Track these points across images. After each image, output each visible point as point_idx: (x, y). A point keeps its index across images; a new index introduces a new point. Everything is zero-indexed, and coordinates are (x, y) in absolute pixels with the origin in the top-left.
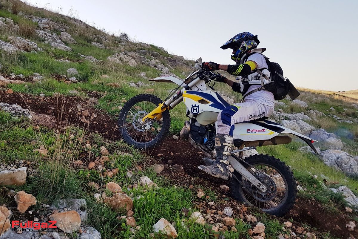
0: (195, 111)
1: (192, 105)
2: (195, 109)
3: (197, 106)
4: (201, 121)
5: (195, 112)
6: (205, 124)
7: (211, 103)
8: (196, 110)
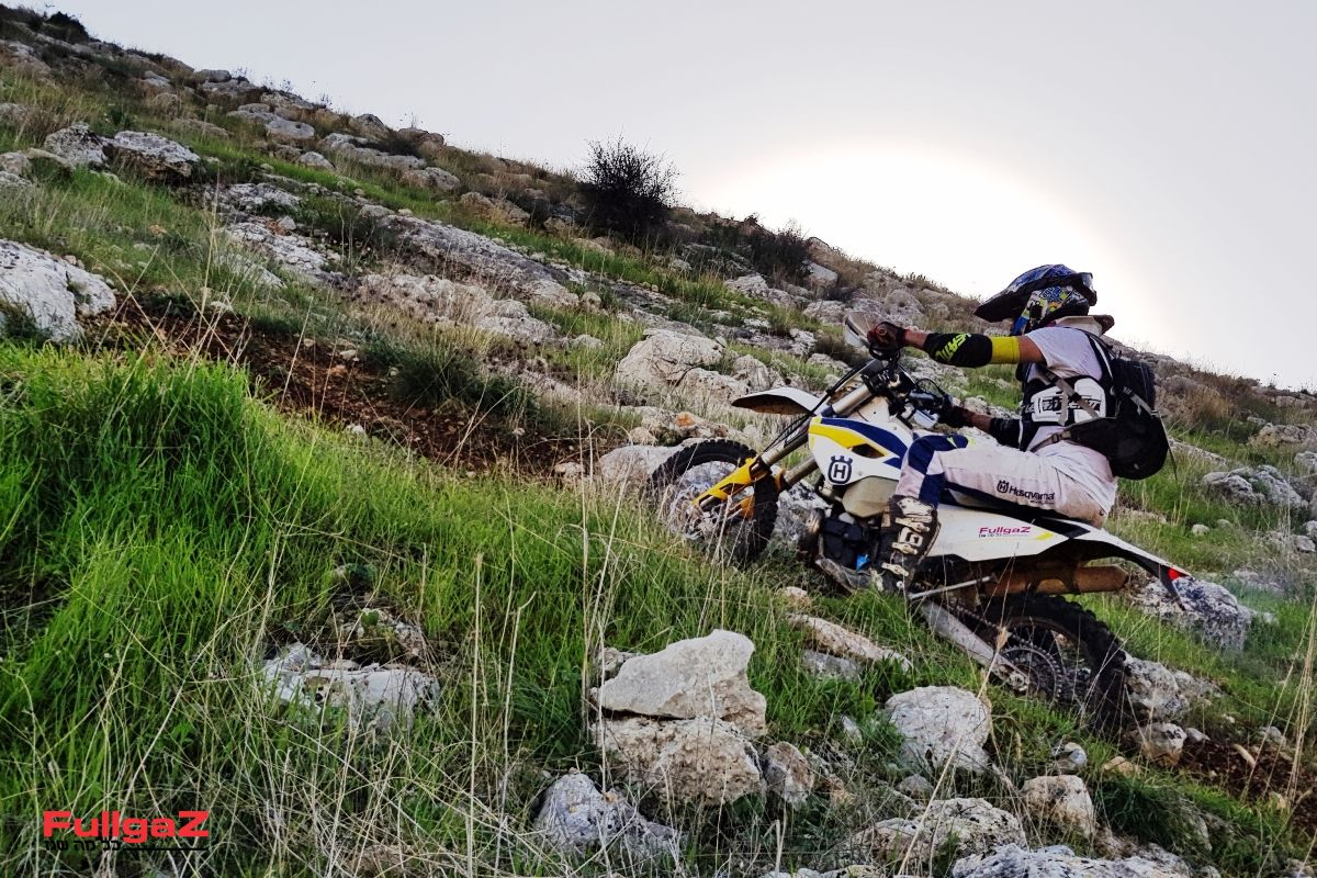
0: (839, 474)
1: (833, 458)
2: (840, 468)
3: (846, 459)
4: (854, 504)
5: (839, 477)
6: (864, 513)
7: (890, 455)
8: (843, 472)
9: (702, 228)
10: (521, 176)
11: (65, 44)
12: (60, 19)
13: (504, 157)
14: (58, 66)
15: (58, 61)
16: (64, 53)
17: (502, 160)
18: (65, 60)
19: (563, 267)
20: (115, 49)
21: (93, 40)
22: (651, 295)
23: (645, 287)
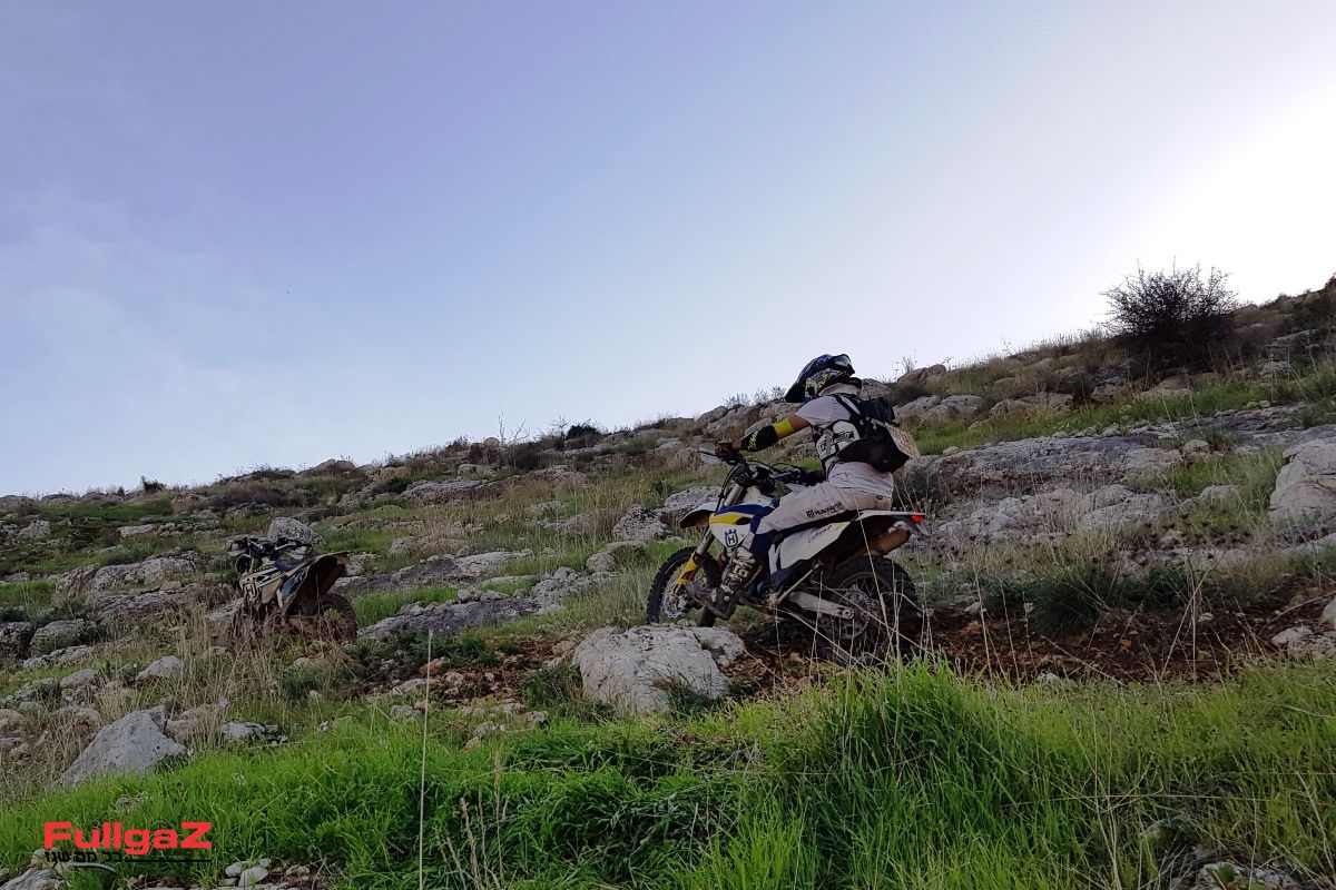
9: (1278, 318)
10: (1042, 363)
11: (587, 450)
12: (575, 431)
13: (1014, 353)
14: (589, 470)
15: (587, 466)
16: (589, 458)
17: (1013, 357)
18: (593, 462)
19: (1144, 429)
20: (625, 434)
21: (607, 435)
22: (1263, 412)
23: (1252, 408)
